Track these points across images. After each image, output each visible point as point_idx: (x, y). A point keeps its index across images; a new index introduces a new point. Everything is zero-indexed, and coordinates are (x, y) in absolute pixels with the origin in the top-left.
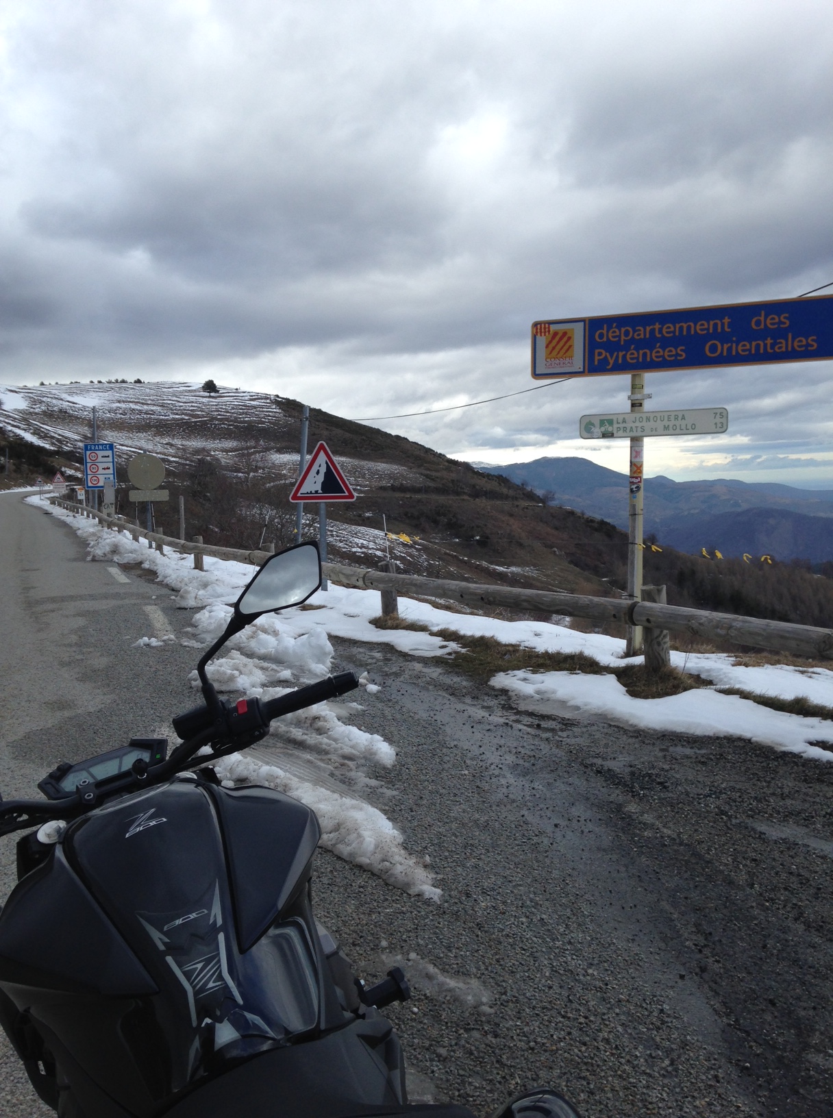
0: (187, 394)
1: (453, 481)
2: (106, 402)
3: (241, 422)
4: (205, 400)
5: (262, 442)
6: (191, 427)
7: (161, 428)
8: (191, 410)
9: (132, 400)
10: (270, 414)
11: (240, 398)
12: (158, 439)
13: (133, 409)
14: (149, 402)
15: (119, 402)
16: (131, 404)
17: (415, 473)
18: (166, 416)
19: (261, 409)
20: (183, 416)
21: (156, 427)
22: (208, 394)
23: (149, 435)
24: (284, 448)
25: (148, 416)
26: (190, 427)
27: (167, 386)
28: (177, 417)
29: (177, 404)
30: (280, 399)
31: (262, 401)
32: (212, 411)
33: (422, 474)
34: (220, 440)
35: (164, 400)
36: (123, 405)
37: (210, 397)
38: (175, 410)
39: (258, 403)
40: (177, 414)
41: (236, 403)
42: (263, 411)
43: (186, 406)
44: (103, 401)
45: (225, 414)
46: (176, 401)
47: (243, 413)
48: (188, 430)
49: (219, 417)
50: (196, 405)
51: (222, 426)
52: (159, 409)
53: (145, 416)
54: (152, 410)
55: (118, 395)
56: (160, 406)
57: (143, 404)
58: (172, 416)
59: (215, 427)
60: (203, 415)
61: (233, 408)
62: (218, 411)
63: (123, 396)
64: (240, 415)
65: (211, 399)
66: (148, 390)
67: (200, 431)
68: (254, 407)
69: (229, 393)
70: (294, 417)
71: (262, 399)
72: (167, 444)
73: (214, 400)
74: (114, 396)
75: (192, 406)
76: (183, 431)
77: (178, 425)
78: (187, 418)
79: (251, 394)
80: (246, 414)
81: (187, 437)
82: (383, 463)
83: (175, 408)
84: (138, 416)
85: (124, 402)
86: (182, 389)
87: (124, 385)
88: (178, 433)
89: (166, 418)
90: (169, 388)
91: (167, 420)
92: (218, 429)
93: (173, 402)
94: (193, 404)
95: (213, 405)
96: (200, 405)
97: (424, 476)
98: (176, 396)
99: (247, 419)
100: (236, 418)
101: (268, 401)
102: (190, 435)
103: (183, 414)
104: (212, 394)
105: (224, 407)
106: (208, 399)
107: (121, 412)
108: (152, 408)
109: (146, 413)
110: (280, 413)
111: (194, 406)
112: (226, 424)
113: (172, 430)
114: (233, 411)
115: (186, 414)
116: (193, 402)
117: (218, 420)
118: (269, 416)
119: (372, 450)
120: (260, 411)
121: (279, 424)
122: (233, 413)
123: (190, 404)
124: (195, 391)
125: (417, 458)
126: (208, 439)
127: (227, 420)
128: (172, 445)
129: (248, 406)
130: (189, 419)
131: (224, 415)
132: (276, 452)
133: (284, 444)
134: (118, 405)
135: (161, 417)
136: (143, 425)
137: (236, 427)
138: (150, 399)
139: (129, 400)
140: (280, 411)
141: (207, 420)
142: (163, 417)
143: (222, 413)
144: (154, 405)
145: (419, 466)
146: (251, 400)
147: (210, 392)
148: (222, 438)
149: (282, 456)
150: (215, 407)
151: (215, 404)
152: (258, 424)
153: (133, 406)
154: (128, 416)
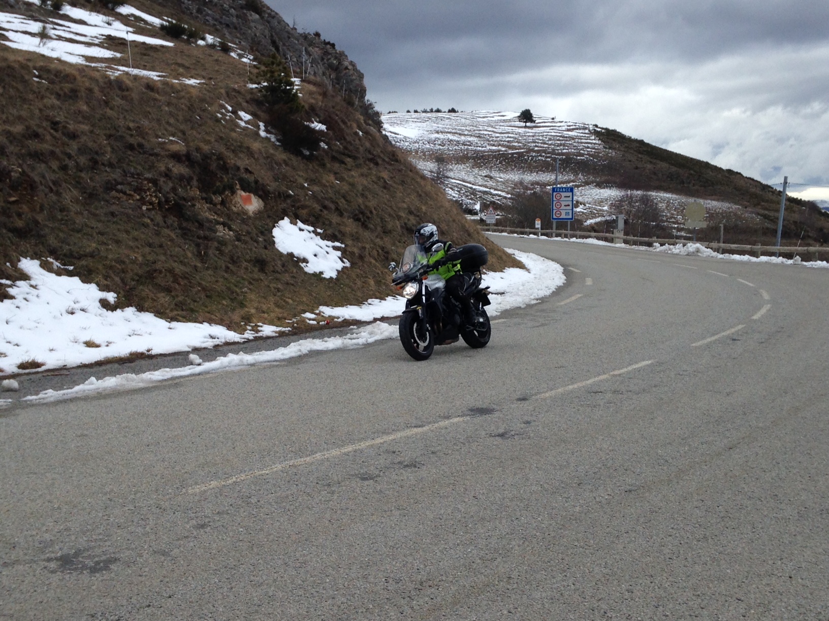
0: (502, 124)
1: (795, 223)
2: (425, 133)
3: (559, 154)
4: (521, 130)
5: (580, 176)
6: (508, 159)
7: (479, 160)
8: (508, 142)
9: (449, 130)
10: (589, 145)
11: (557, 128)
12: (476, 170)
13: (451, 140)
14: (466, 133)
15: (437, 132)
16: (449, 135)
17: (752, 212)
18: (483, 147)
19: (580, 141)
20: (500, 147)
21: (474, 158)
22: (523, 124)
23: (467, 167)
24: (603, 183)
25: (466, 147)
26: (506, 159)
27: (482, 116)
28: (494, 148)
29: (494, 135)
30: (599, 130)
31: (581, 131)
32: (529, 143)
33: (758, 214)
34: (537, 173)
35: (481, 130)
36: (441, 136)
37: (526, 127)
38: (492, 141)
39: (576, 134)
40: (494, 145)
41: (553, 134)
42: (582, 143)
43: (502, 137)
44: (422, 132)
45: (542, 145)
46: (493, 131)
47: (561, 145)
48: (505, 162)
49: (536, 149)
50: (512, 135)
51: (540, 158)
52: (476, 139)
53: (463, 147)
54: (469, 142)
55: (435, 125)
56: (477, 137)
57: (460, 134)
58: (488, 147)
59: (532, 159)
60: (519, 146)
61: (550, 139)
62: (535, 142)
63: (441, 126)
64: (558, 146)
65: (527, 130)
66: (463, 120)
67: (517, 163)
68: (572, 138)
69: (545, 122)
70: (614, 149)
71: (580, 129)
72: (486, 176)
73: (530, 131)
74: (432, 127)
75: (508, 137)
76: (500, 163)
77: (494, 157)
78: (503, 149)
79: (569, 124)
80: (564, 145)
81: (504, 169)
82: (714, 200)
83: (491, 139)
84: (456, 147)
85: (442, 132)
86: (496, 118)
87: (439, 114)
88: (495, 165)
89: (483, 149)
90: (484, 117)
91: (484, 152)
92: (535, 162)
93: (490, 133)
94: (510, 135)
95: (530, 136)
96: (517, 136)
97: (761, 215)
98: (492, 127)
99: (565, 151)
100: (554, 150)
101: (587, 131)
102: (507, 168)
103: (499, 145)
104: (528, 124)
105: (541, 138)
106: (524, 130)
107: (439, 142)
108: (469, 139)
109: (464, 144)
110: (599, 145)
111: (511, 137)
112: (543, 156)
113: (489, 162)
114: (550, 142)
115: (503, 146)
116: (509, 133)
117: (535, 151)
118: (588, 147)
119: (701, 186)
120: (578, 142)
121: (599, 157)
122: (550, 145)
123: (507, 135)
124: (510, 121)
125: (754, 196)
126: (525, 172)
127: (544, 151)
128: (491, 178)
129: (566, 137)
130: (506, 151)
131: (541, 147)
132: (596, 186)
133: (603, 178)
134: (436, 135)
135: (478, 148)
136: (461, 157)
137: (555, 160)
138: (466, 130)
139: (447, 130)
140: (600, 142)
141: (524, 152)
142: (481, 148)
143: (540, 145)
144: (471, 136)
145: (755, 205)
146: (568, 130)
147: (526, 122)
148: (538, 171)
149: (602, 191)
150: (531, 138)
151: (531, 134)
152: (577, 156)
153: (451, 137)
154: (446, 147)
